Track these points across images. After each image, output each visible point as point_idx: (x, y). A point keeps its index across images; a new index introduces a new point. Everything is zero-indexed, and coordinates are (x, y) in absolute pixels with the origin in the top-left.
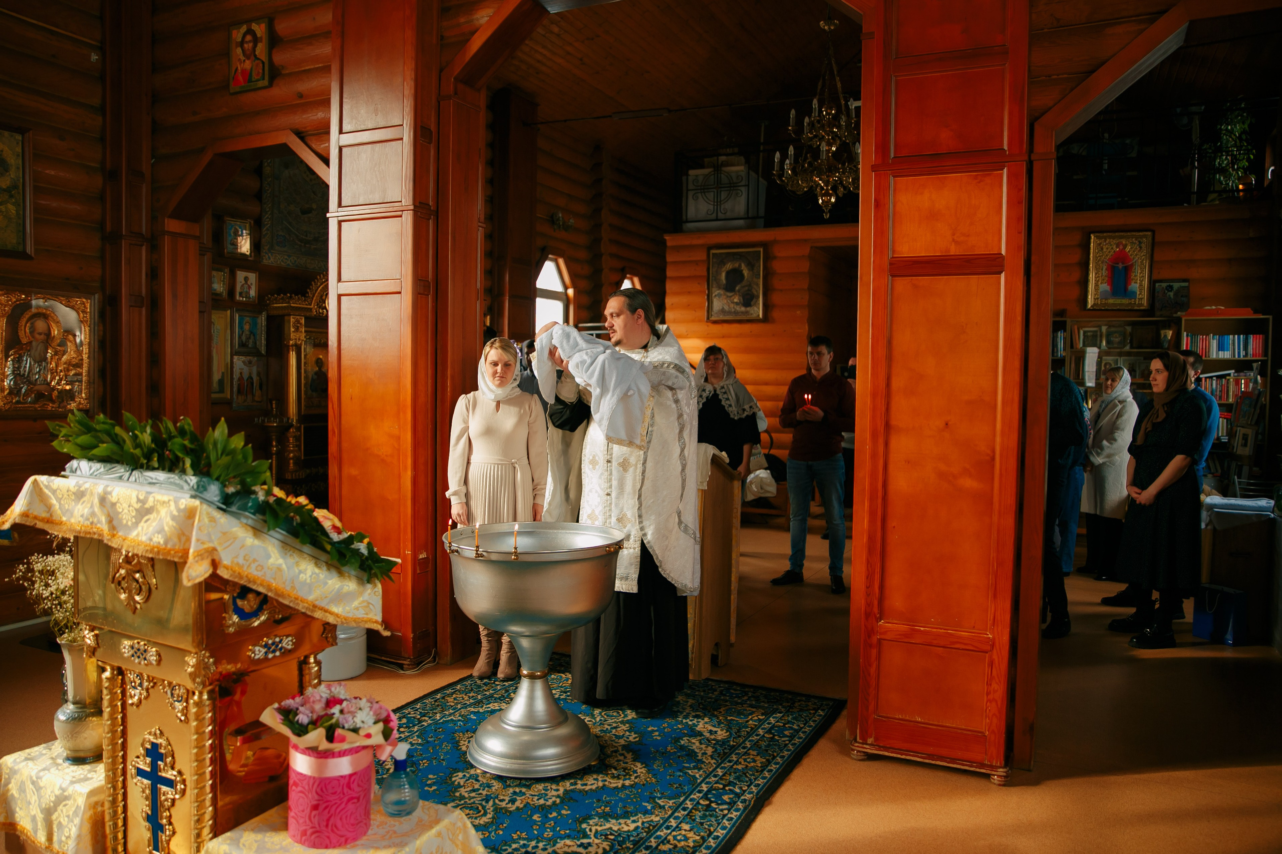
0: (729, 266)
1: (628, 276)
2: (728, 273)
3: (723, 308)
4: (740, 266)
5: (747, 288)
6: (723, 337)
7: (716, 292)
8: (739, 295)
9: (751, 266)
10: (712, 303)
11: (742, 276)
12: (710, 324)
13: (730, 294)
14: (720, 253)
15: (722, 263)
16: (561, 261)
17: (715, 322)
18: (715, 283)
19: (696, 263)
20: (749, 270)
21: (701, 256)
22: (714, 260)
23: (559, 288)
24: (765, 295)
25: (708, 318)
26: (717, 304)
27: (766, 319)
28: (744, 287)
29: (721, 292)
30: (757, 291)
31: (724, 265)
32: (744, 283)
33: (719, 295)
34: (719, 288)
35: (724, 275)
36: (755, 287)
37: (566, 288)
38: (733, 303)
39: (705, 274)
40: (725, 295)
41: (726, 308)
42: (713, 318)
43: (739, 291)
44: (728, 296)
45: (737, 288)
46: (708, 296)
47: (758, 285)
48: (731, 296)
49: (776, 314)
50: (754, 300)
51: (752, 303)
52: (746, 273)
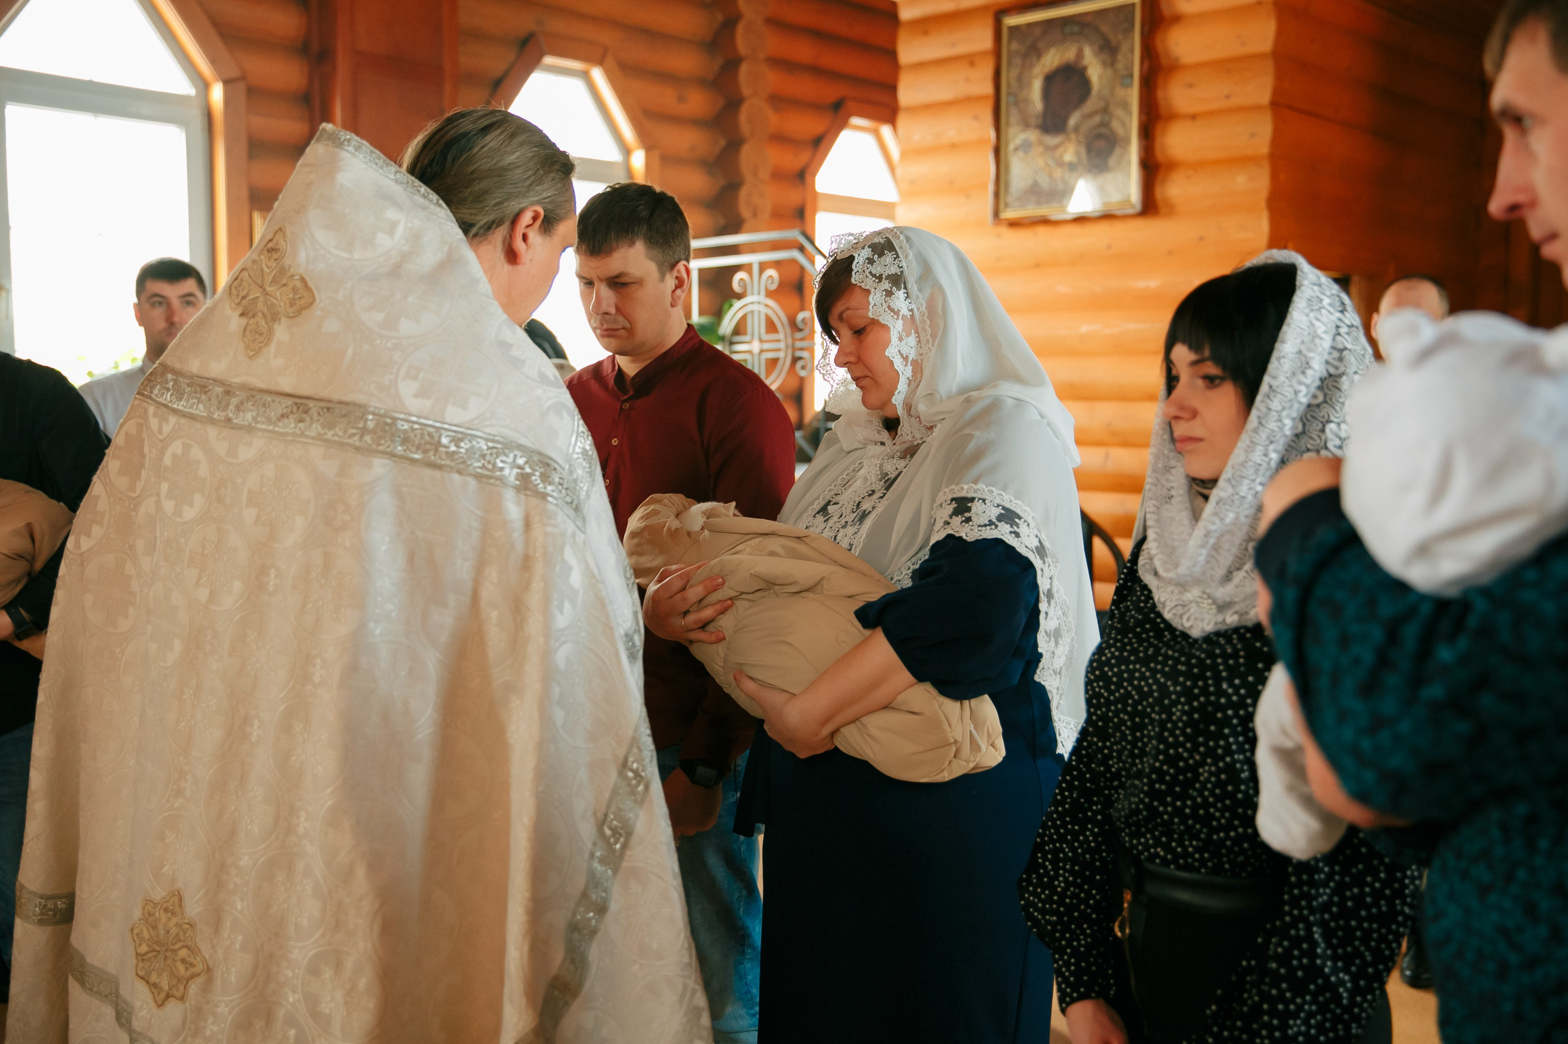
0: (1052, 59)
1: (855, 121)
2: (1049, 79)
3: (1035, 184)
4: (1080, 55)
5: (1097, 119)
6: (1037, 265)
7: (1017, 136)
8: (1079, 142)
9: (1109, 50)
10: (1007, 168)
11: (1085, 85)
12: (1005, 231)
13: (1052, 140)
14: (1030, 25)
15: (1034, 51)
16: (598, 75)
17: (1014, 224)
18: (1014, 111)
19: (970, 60)
20: (1104, 64)
21: (980, 38)
22: (1015, 46)
23: (612, 154)
24: (1148, 133)
25: (996, 214)
26: (1020, 171)
27: (1150, 206)
28: (1090, 115)
29: (1032, 135)
30: (1123, 125)
31: (1039, 57)
32: (1090, 105)
33: (1026, 146)
34: (1026, 125)
35: (1037, 86)
36: (1119, 112)
37: (627, 151)
38: (1060, 164)
39: (988, 89)
40: (1040, 143)
41: (1044, 182)
42: (1009, 214)
43: (1076, 129)
44: (1048, 148)
45: (1072, 121)
46: (997, 151)
47: (1126, 106)
48: (1056, 147)
49: (1174, 189)
50: (1118, 151)
51: (1112, 161)
52: (1095, 72)
